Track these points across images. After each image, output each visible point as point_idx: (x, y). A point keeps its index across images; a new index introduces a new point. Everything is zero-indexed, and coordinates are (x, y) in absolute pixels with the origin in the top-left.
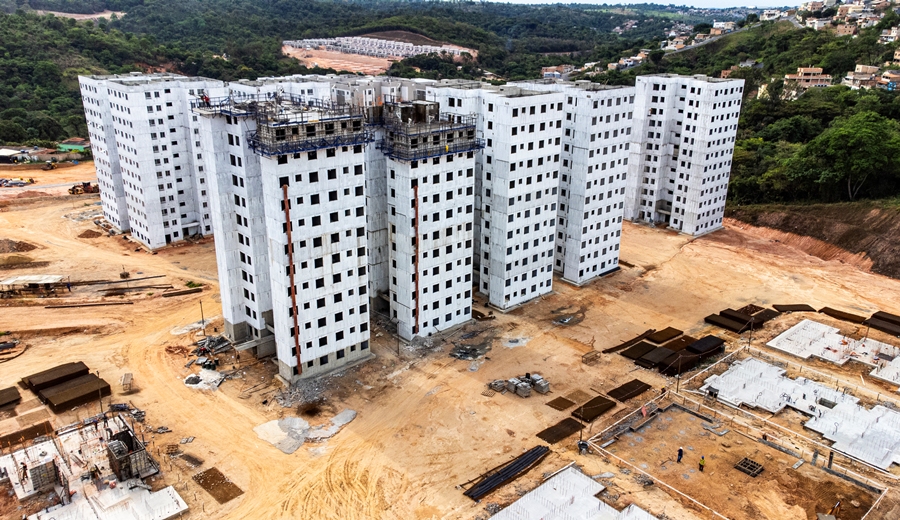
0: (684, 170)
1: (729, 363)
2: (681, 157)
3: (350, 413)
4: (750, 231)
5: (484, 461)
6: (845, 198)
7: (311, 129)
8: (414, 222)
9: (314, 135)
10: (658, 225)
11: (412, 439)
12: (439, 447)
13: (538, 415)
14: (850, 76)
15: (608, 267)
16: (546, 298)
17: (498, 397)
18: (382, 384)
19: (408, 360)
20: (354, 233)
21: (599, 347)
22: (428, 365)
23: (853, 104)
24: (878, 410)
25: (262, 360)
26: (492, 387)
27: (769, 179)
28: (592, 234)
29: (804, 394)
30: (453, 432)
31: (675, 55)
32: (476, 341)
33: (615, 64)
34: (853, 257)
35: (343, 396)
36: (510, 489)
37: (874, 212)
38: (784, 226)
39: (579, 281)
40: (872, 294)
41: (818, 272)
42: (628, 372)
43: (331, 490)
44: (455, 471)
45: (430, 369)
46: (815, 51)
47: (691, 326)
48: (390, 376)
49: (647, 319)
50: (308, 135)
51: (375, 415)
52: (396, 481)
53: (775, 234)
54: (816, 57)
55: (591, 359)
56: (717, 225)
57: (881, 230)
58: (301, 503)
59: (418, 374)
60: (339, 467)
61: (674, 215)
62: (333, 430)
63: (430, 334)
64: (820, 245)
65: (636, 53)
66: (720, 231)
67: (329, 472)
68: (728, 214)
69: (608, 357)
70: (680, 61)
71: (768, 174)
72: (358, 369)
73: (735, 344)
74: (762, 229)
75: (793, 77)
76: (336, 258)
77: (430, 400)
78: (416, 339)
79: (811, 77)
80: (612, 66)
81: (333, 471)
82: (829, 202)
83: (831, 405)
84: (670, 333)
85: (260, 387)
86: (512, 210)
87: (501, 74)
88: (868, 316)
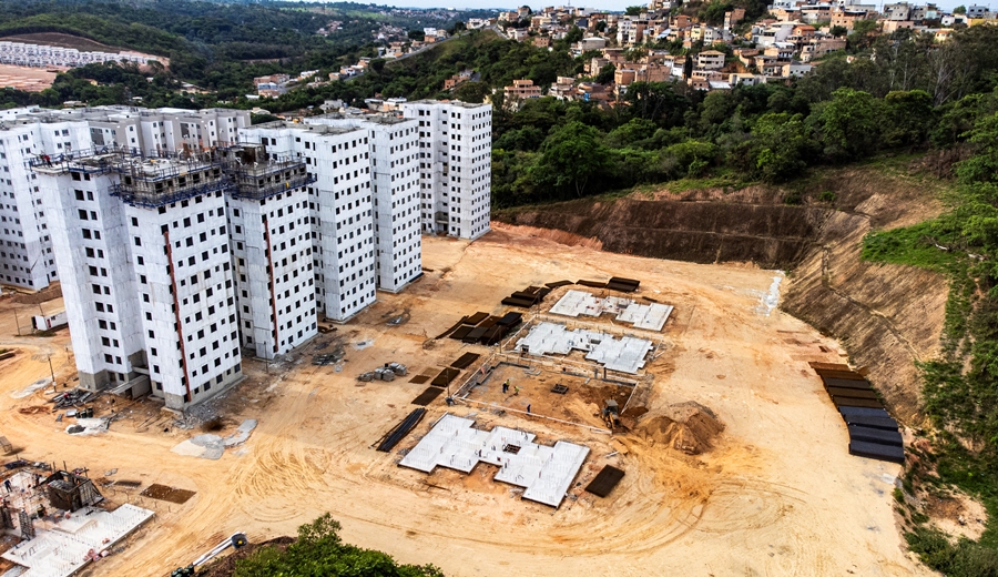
0: (455, 184)
1: (528, 328)
2: (451, 173)
3: (252, 422)
4: (512, 230)
5: (381, 427)
6: (576, 197)
7: (182, 180)
8: (267, 253)
9: (185, 185)
10: (439, 234)
11: (316, 427)
12: (340, 428)
13: (406, 390)
14: (554, 87)
15: (415, 274)
16: (373, 306)
17: (369, 385)
18: (265, 396)
19: (279, 375)
20: (222, 267)
21: (431, 335)
22: (297, 375)
23: (564, 113)
24: (625, 339)
25: (138, 399)
26: (362, 379)
27: (519, 185)
28: (401, 246)
29: (580, 338)
30: (346, 415)
31: (395, 63)
32: (330, 350)
33: (337, 74)
34: (589, 241)
35: (237, 411)
36: (410, 438)
37: (597, 205)
38: (537, 223)
39: (395, 288)
40: (606, 266)
41: (569, 256)
42: (460, 349)
43: (270, 473)
44: (362, 439)
45: (302, 378)
46: (522, 62)
47: (494, 309)
48: (269, 389)
49: (459, 309)
50: (181, 186)
51: (273, 418)
52: (320, 455)
53: (532, 230)
54: (524, 69)
55: (429, 345)
56: (486, 228)
57: (603, 218)
58: (251, 487)
59: (293, 383)
60: (266, 458)
61: (451, 224)
62: (245, 436)
63: (287, 351)
64: (565, 235)
65: (355, 61)
66: (489, 233)
67: (260, 462)
68: (493, 218)
69: (441, 341)
70: (402, 70)
71: (519, 181)
72: (237, 389)
73: (529, 316)
74: (521, 227)
75: (511, 89)
76: (209, 293)
77: (313, 399)
78: (277, 357)
79: (525, 89)
80: (334, 76)
81: (264, 461)
82: (566, 200)
83: (598, 342)
84: (480, 316)
85: (152, 420)
86: (340, 233)
87: (204, 85)
88: (607, 282)
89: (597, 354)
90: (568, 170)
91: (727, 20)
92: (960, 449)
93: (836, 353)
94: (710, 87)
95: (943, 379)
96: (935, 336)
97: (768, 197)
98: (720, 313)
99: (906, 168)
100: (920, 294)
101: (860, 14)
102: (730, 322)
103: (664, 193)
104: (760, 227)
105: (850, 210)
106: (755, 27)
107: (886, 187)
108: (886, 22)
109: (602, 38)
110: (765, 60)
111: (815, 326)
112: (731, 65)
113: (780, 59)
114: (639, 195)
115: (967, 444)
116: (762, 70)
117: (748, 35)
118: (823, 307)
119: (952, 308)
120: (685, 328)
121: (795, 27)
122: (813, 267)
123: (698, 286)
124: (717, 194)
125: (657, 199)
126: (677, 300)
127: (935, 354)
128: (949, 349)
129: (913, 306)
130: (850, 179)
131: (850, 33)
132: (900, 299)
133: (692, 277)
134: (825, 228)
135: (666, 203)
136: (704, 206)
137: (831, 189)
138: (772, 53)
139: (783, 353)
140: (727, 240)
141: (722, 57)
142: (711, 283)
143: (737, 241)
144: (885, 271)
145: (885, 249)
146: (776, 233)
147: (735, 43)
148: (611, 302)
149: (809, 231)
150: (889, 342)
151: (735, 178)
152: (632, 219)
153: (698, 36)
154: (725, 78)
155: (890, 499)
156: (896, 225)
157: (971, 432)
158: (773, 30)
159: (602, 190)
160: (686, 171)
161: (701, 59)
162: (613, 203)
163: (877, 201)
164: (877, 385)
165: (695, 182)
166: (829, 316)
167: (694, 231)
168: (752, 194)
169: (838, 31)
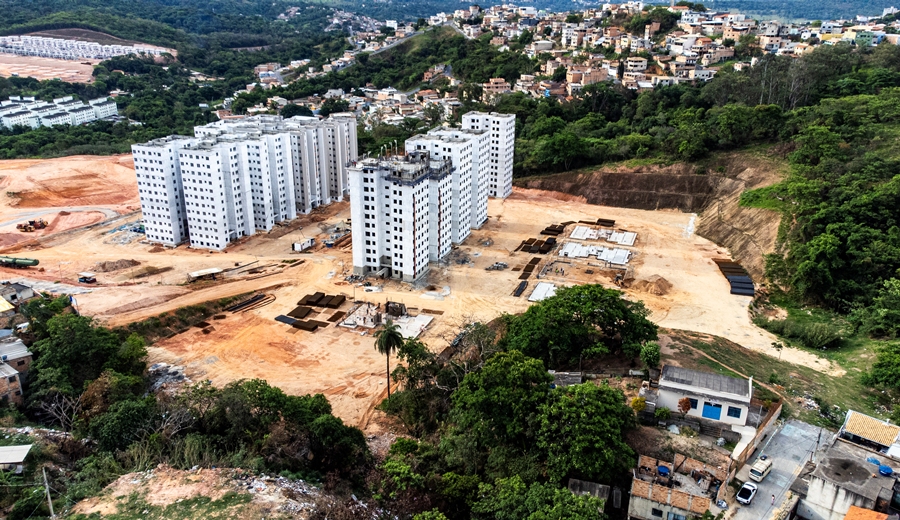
1: (562, 245)
3: (447, 287)
4: (526, 192)
5: (510, 288)
6: (564, 170)
11: (479, 288)
12: (491, 288)
13: (512, 274)
14: (519, 82)
15: (485, 218)
16: (471, 236)
17: (493, 272)
18: (445, 277)
20: (426, 214)
21: (510, 250)
22: (453, 268)
24: (615, 250)
25: (385, 279)
26: (488, 270)
27: (528, 164)
28: (480, 203)
29: (591, 250)
30: (490, 284)
31: (376, 56)
32: (462, 257)
33: (329, 66)
34: (578, 198)
35: (437, 283)
36: (527, 291)
37: (580, 176)
38: (542, 187)
39: (477, 227)
40: (592, 212)
41: (567, 207)
42: (531, 256)
44: (504, 293)
45: (457, 269)
47: (538, 237)
48: (444, 274)
49: (518, 237)
50: (418, 176)
51: (456, 286)
53: (539, 192)
55: (512, 255)
56: (511, 191)
57: (586, 184)
59: (454, 272)
62: (448, 292)
63: (442, 258)
64: (561, 194)
66: (512, 194)
67: (464, 301)
68: (514, 184)
69: (517, 253)
70: (382, 62)
71: (528, 161)
72: (432, 274)
73: (559, 239)
74: (531, 190)
77: (469, 278)
78: (439, 260)
79: (499, 85)
80: (327, 68)
82: (559, 172)
83: (601, 251)
84: (532, 241)
85: (400, 287)
87: (209, 73)
88: (596, 221)
89: (602, 256)
90: (561, 154)
91: (647, 31)
92: (780, 291)
93: (725, 254)
94: (638, 86)
95: (774, 262)
96: (772, 242)
97: (686, 170)
98: (663, 237)
99: (766, 152)
100: (767, 223)
101: (744, 30)
102: (668, 241)
103: (623, 168)
104: (682, 188)
105: (734, 177)
106: (668, 38)
107: (755, 164)
108: (762, 37)
109: (549, 41)
110: (677, 66)
111: (714, 241)
112: (652, 68)
113: (687, 65)
114: (607, 169)
115: (783, 288)
116: (674, 72)
117: (663, 44)
118: (719, 232)
119: (781, 229)
120: (645, 244)
121: (697, 39)
122: (713, 211)
123: (649, 223)
124: (656, 168)
125: (619, 172)
126: (638, 230)
127: (772, 250)
128: (778, 248)
129: (764, 229)
130: (734, 159)
131: (737, 44)
132: (758, 226)
133: (644, 218)
134: (720, 188)
135: (625, 174)
136: (648, 176)
137: (723, 165)
138: (682, 60)
139: (698, 255)
140: (662, 196)
141: (645, 62)
142: (655, 221)
143: (668, 196)
144: (750, 211)
145: (751, 200)
146: (691, 192)
147: (654, 50)
148: (603, 231)
149: (710, 190)
150: (751, 247)
151: (665, 158)
152: (604, 184)
153: (626, 45)
154: (649, 79)
155: (747, 309)
156: (758, 187)
157: (785, 284)
158: (681, 41)
159: (582, 166)
160: (635, 154)
161: (630, 63)
162: (591, 174)
163: (749, 172)
164: (745, 267)
165: (642, 161)
166: (722, 236)
167: (642, 191)
168: (677, 168)
169: (728, 43)
